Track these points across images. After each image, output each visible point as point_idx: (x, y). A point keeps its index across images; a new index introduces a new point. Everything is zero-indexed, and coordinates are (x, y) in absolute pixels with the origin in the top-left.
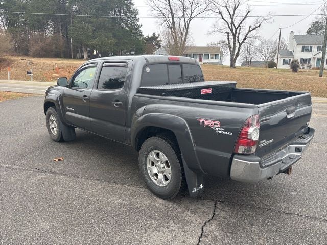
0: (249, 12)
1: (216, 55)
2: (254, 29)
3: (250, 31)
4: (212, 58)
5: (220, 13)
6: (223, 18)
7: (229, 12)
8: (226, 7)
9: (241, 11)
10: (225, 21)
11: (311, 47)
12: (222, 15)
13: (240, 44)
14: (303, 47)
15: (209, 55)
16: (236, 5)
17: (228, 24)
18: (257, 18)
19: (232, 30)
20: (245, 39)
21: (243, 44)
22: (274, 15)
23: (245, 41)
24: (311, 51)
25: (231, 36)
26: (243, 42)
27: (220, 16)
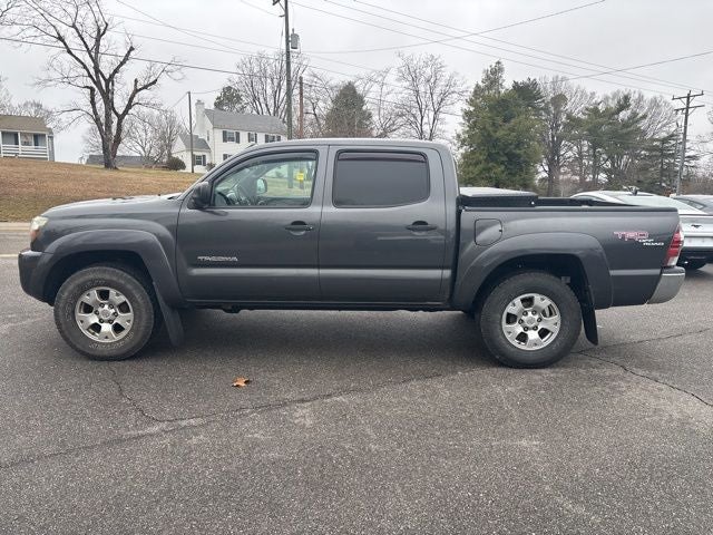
0: (132, 49)
1: (36, 137)
2: (145, 87)
3: (136, 91)
4: (26, 144)
5: (60, 38)
6: (69, 52)
7: (82, 39)
8: (74, 26)
9: (113, 45)
10: (77, 59)
11: (238, 134)
12: (65, 44)
13: (121, 118)
14: (224, 133)
15: (16, 135)
16: (102, 28)
17: (85, 67)
18: (148, 64)
19: (97, 83)
20: (129, 106)
21: (127, 117)
22: (184, 64)
23: (130, 111)
24: (238, 141)
25: (98, 97)
26: (126, 112)
27: (61, 44)
